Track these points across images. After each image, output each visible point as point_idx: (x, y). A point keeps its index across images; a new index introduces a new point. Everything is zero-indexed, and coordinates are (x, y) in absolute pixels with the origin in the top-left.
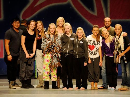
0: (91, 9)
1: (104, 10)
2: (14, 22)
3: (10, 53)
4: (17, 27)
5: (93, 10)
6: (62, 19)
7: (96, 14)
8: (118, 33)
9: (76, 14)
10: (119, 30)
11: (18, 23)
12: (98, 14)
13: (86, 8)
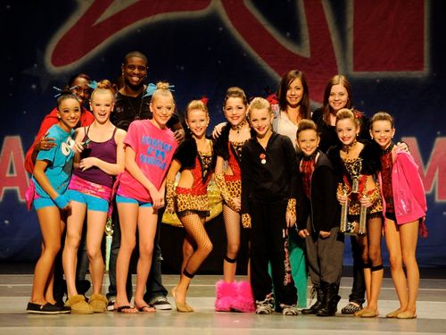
0: (288, 34)
5: (296, 38)
13: (271, 30)
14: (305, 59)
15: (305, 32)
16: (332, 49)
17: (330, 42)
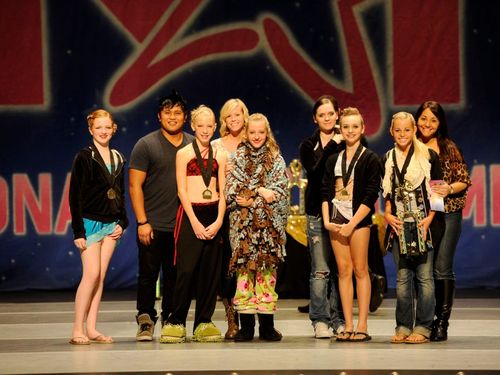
0: (332, 71)
1: (376, 74)
2: (162, 109)
3: (147, 217)
4: (172, 128)
5: (339, 75)
6: (236, 104)
7: (348, 87)
8: (403, 144)
9: (286, 86)
10: (409, 134)
11: (177, 113)
12: (355, 88)
13: (316, 67)
14: (347, 95)
15: (348, 69)
16: (373, 84)
17: (371, 77)
